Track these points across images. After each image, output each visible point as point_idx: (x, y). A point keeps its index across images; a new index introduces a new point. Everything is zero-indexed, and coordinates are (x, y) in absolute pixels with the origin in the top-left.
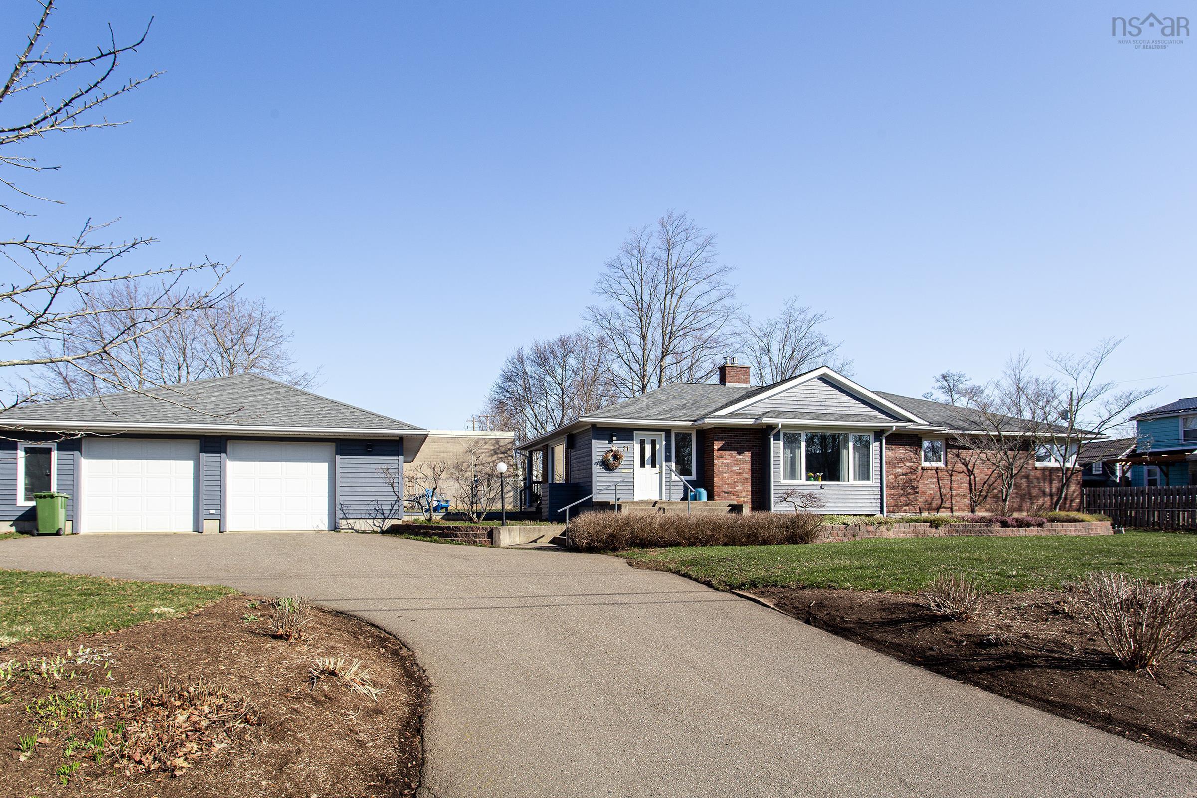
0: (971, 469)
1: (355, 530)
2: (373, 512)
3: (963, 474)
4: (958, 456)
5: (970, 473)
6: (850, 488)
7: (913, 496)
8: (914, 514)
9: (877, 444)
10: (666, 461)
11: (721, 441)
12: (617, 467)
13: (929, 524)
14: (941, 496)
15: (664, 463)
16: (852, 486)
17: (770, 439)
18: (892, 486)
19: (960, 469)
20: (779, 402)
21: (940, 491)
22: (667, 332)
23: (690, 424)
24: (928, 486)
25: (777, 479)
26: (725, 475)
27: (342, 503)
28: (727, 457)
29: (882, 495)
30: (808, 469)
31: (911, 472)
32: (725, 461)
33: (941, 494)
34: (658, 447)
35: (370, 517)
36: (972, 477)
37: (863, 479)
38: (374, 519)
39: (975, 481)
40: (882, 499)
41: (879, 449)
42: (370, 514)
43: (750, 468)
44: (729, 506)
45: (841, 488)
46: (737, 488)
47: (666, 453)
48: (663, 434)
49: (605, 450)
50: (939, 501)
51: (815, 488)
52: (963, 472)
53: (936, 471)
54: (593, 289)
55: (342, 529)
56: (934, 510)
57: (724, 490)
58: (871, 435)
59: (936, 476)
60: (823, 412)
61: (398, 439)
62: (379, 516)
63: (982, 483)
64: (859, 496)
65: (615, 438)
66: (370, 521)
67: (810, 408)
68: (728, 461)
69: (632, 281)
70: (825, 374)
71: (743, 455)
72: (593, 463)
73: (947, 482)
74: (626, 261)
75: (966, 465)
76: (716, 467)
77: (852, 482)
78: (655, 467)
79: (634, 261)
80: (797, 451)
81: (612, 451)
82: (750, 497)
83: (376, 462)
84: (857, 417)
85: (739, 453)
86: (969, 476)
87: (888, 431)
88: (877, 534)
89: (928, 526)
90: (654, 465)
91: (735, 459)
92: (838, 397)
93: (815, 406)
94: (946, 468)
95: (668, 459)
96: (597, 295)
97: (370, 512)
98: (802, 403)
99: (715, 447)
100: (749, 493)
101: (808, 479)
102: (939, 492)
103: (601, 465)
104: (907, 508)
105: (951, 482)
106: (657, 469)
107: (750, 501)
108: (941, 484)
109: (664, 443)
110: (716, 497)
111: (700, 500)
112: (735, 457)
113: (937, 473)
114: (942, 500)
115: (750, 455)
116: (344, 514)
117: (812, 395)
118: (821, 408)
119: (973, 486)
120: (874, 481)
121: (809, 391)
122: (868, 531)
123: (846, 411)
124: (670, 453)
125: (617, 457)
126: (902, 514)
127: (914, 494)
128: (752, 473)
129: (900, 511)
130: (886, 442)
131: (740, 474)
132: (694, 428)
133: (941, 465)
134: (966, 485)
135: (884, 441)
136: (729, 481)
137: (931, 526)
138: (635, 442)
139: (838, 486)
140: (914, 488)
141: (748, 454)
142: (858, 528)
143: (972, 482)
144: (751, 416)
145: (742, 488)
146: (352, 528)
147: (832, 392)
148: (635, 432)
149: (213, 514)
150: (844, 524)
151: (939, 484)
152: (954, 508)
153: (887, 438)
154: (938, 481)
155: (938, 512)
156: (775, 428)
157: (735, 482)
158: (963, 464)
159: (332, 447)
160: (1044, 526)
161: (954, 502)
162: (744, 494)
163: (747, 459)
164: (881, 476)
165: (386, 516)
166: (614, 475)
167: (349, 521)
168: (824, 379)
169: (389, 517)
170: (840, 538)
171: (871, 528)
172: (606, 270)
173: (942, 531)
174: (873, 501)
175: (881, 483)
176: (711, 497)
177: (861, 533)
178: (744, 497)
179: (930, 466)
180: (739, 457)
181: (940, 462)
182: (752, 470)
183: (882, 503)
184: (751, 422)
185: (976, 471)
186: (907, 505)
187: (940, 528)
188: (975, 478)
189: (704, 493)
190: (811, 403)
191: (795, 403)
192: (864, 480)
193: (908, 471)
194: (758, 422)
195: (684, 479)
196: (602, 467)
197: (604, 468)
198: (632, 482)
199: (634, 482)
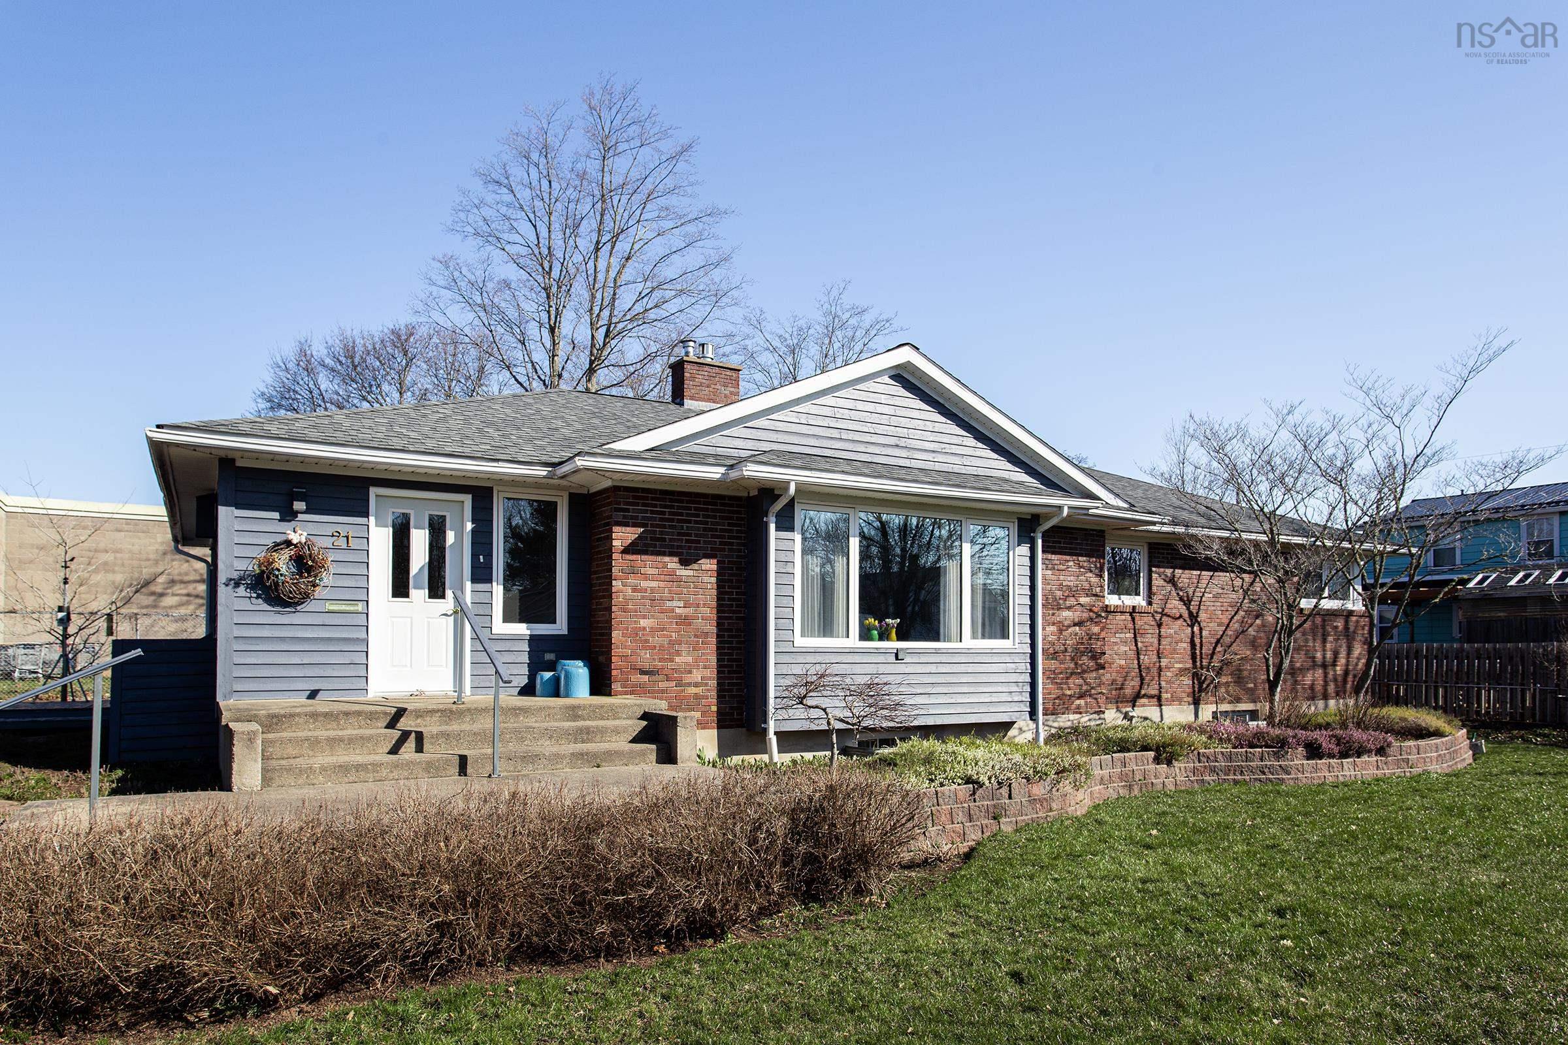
0: (1194, 612)
3: (1180, 622)
4: (1172, 581)
5: (1194, 619)
6: (963, 659)
7: (1094, 674)
8: (1095, 716)
9: (1024, 550)
10: (475, 580)
11: (634, 525)
12: (306, 596)
13: (1152, 754)
14: (1140, 671)
15: (468, 585)
16: (968, 652)
17: (766, 525)
18: (1051, 651)
19: (1174, 611)
20: (794, 428)
21: (1138, 659)
22: (600, 323)
23: (542, 472)
24: (1116, 648)
25: (786, 635)
26: (643, 623)
28: (650, 571)
29: (1033, 675)
30: (866, 608)
31: (1091, 619)
32: (644, 584)
33: (1140, 666)
34: (450, 537)
36: (1196, 629)
37: (992, 636)
39: (1201, 637)
40: (1033, 685)
41: (1027, 561)
43: (714, 604)
44: (645, 716)
45: (944, 658)
46: (677, 659)
47: (475, 556)
48: (467, 499)
49: (269, 541)
50: (1136, 683)
51: (881, 658)
52: (1181, 616)
53: (1131, 615)
54: (449, 223)
56: (1127, 701)
57: (639, 664)
58: (1010, 525)
59: (1130, 625)
60: (902, 462)
63: (1214, 641)
64: (984, 678)
65: (300, 505)
67: (871, 449)
68: (654, 584)
69: (532, 216)
70: (908, 366)
71: (695, 566)
72: (222, 580)
73: (1150, 639)
74: (517, 172)
75: (1186, 602)
76: (617, 600)
77: (968, 642)
78: (443, 597)
79: (534, 172)
80: (840, 563)
81: (288, 543)
82: (713, 683)
84: (979, 481)
85: (685, 562)
86: (1192, 626)
87: (1048, 517)
88: (1054, 806)
89: (1151, 760)
90: (436, 590)
91: (672, 577)
92: (938, 427)
93: (884, 445)
94: (1151, 609)
95: (481, 574)
96: (459, 237)
98: (851, 436)
99: (617, 543)
100: (711, 673)
101: (865, 635)
102: (1136, 662)
103: (252, 587)
104: (1082, 702)
105: (1159, 640)
106: (447, 603)
107: (714, 693)
108: (1140, 645)
109: (469, 526)
110: (616, 687)
111: (567, 696)
112: (672, 573)
113: (1133, 619)
114: (1142, 679)
115: (715, 567)
117: (875, 418)
118: (897, 452)
119: (1198, 648)
120: (1016, 642)
121: (870, 407)
122: (1033, 801)
123: (955, 464)
124: (489, 556)
125: (305, 563)
126: (1071, 717)
127: (1097, 670)
128: (719, 618)
129: (1067, 710)
130: (1043, 546)
131: (685, 621)
132: (559, 488)
133: (1139, 601)
134: (1185, 645)
135: (1040, 542)
136: (655, 640)
137: (1157, 760)
138: (372, 519)
139: (937, 652)
140: (1095, 656)
141: (709, 565)
142: (1004, 791)
143: (1197, 641)
144: (717, 460)
145: (690, 659)
147: (924, 415)
148: (373, 491)
150: (968, 780)
151: (1136, 645)
152: (1164, 696)
153: (1046, 536)
154: (1135, 637)
155: (1134, 706)
156: (779, 496)
157: (672, 643)
158: (1181, 599)
160: (1390, 751)
161: (1163, 684)
162: (697, 676)
163: (706, 579)
164: (1033, 627)
166: (298, 619)
168: (905, 378)
170: (958, 827)
171: (1039, 790)
172: (477, 187)
173: (1181, 770)
174: (1014, 688)
175: (1033, 645)
176: (600, 685)
177: (1013, 806)
178: (696, 685)
179: (1119, 603)
180: (684, 572)
181: (1138, 594)
182: (720, 608)
183: (1033, 694)
184: (714, 473)
185: (1203, 616)
186: (1081, 697)
187: (1175, 763)
188: (1201, 630)
189: (579, 672)
190: (874, 439)
191: (835, 433)
192: (995, 638)
193: (1085, 615)
194: (734, 474)
195: (528, 632)
196: (255, 595)
197: (258, 597)
198: (363, 640)
199: (366, 642)
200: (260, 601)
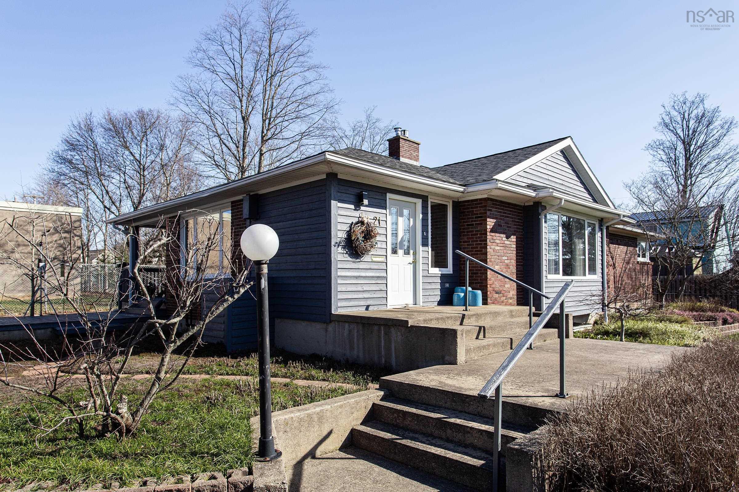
6: (587, 284)
9: (600, 234)
10: (422, 245)
11: (493, 218)
15: (421, 248)
17: (540, 219)
20: (536, 173)
25: (546, 274)
26: (496, 267)
28: (498, 241)
29: (603, 291)
32: (496, 248)
34: (413, 221)
40: (604, 296)
41: (600, 239)
43: (515, 258)
45: (582, 284)
46: (506, 286)
47: (423, 232)
48: (419, 202)
49: (351, 220)
57: (495, 289)
58: (596, 223)
65: (366, 202)
68: (499, 248)
70: (569, 147)
71: (510, 239)
72: (333, 243)
76: (489, 256)
77: (587, 276)
78: (409, 254)
81: (362, 223)
82: (516, 297)
85: (507, 237)
90: (408, 250)
91: (504, 245)
92: (572, 176)
95: (425, 244)
98: (551, 178)
99: (488, 227)
100: (515, 293)
101: (564, 273)
103: (344, 247)
106: (410, 258)
109: (420, 216)
110: (489, 300)
112: (504, 243)
115: (515, 240)
120: (598, 276)
121: (555, 166)
124: (427, 232)
125: (369, 235)
128: (516, 265)
131: (508, 267)
132: (449, 198)
135: (604, 231)
136: (500, 277)
138: (388, 211)
141: (514, 238)
145: (509, 286)
147: (568, 171)
148: (389, 195)
157: (504, 278)
162: (511, 294)
163: (513, 246)
164: (603, 269)
166: (362, 265)
168: (564, 152)
175: (603, 278)
176: (486, 300)
178: (511, 299)
180: (507, 242)
182: (517, 260)
183: (603, 300)
190: (557, 180)
192: (592, 274)
194: (543, 194)
195: (440, 273)
196: (345, 252)
197: (347, 253)
198: (385, 277)
199: (386, 278)
200: (347, 255)
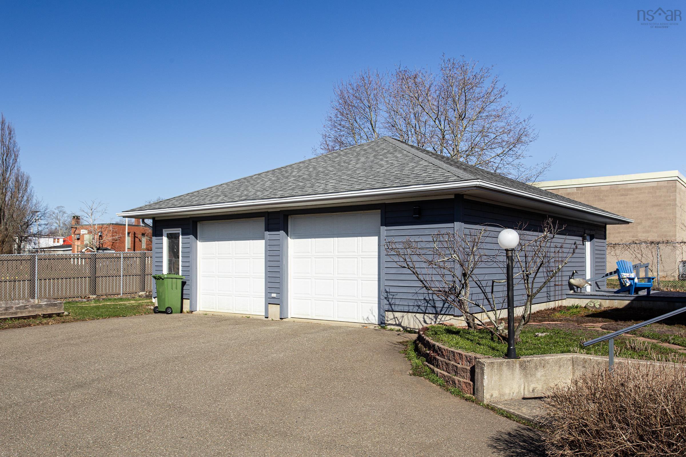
1: (403, 327)
2: (422, 303)
27: (388, 290)
35: (419, 311)
38: (425, 313)
42: (419, 306)
55: (389, 324)
61: (453, 197)
62: (430, 310)
66: (420, 316)
83: (427, 232)
97: (420, 303)
116: (390, 304)
146: (399, 325)
149: (273, 298)
159: (376, 216)
165: (439, 310)
167: (397, 314)
169: (443, 312)
